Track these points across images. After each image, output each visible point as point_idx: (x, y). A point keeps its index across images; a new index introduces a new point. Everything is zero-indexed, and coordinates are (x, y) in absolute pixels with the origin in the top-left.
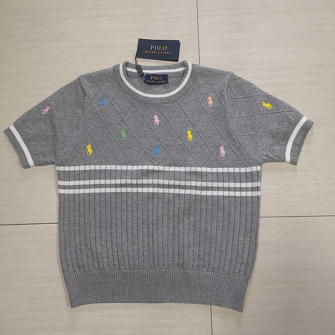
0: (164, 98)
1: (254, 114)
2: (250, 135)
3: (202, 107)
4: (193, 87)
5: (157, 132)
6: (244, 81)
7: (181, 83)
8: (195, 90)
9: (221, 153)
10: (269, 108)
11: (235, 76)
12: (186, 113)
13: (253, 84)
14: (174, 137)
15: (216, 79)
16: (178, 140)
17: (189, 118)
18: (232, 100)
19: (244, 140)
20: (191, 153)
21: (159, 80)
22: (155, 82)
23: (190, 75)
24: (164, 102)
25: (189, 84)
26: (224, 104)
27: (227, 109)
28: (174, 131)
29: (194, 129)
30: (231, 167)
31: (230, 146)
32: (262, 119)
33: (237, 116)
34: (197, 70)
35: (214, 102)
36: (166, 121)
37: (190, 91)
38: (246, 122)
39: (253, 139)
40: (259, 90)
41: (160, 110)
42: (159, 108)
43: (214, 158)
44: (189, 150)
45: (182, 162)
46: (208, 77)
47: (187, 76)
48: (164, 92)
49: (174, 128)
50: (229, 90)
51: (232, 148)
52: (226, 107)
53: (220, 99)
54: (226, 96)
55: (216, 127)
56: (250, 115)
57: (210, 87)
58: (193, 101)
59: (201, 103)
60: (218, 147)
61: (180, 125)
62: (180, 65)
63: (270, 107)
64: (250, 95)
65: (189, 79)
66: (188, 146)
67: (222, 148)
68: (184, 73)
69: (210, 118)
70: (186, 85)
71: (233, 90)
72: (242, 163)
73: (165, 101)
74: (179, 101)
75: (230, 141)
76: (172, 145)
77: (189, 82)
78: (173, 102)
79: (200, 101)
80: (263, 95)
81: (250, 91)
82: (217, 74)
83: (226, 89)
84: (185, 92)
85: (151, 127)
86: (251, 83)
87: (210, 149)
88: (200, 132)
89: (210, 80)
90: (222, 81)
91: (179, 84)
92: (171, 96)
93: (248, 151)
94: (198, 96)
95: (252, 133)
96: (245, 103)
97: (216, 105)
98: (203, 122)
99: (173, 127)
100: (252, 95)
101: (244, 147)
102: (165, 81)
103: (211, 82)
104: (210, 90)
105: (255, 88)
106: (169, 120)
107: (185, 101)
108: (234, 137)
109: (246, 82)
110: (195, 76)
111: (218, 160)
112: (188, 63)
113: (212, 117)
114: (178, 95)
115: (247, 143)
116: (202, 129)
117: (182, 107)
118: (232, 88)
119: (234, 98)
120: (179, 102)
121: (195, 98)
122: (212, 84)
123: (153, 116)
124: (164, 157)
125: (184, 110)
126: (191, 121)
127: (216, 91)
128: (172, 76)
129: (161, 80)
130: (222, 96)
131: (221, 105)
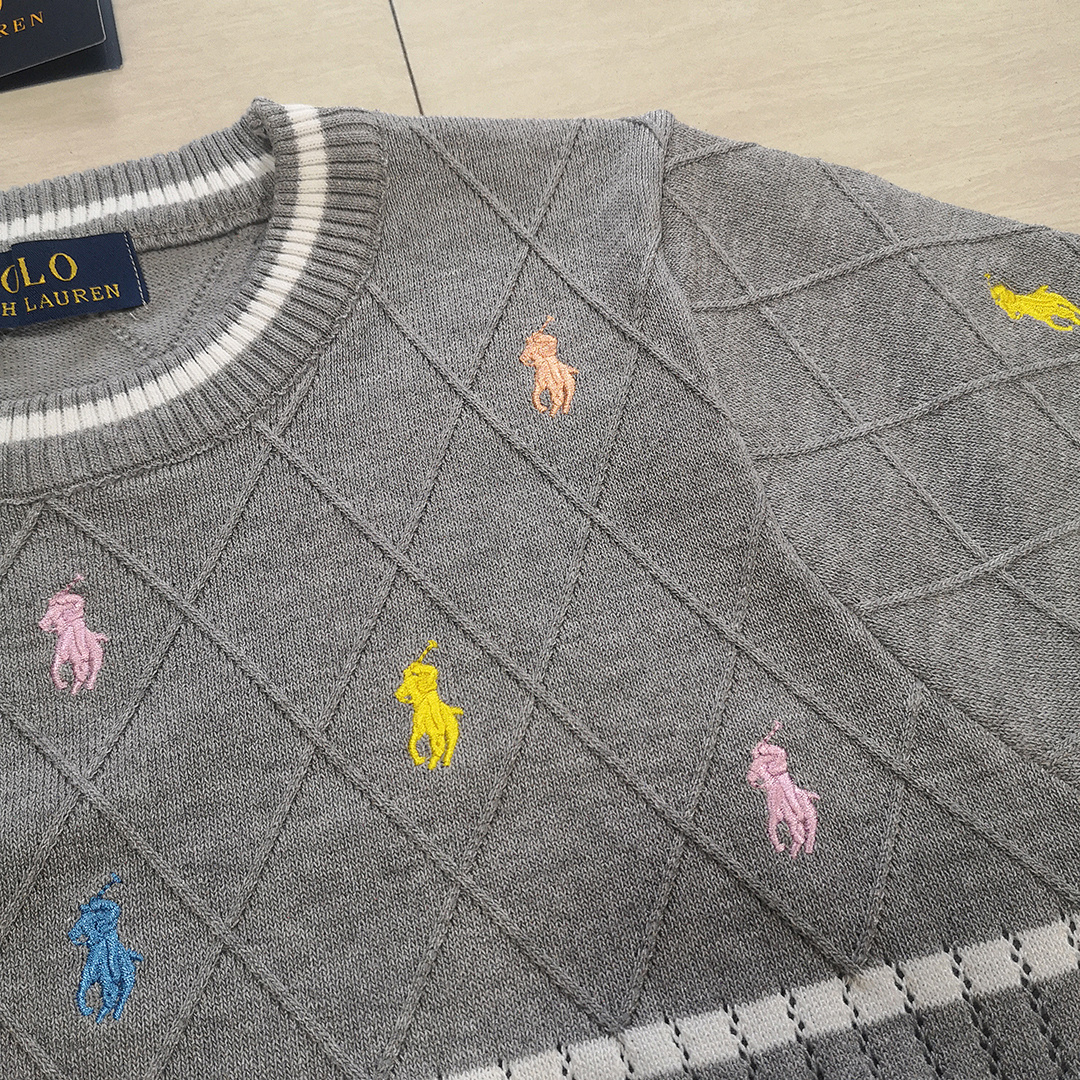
0: (123, 425)
1: (954, 391)
2: (991, 577)
3: (489, 435)
4: (374, 288)
5: (85, 753)
6: (788, 163)
7: (257, 277)
8: (392, 308)
9: (776, 813)
10: (1058, 321)
11: (699, 139)
12: (356, 515)
13: (858, 174)
14: (268, 768)
15: (549, 188)
16: (321, 787)
17: (397, 553)
18: (731, 320)
19: (950, 643)
20: (481, 894)
21: (53, 285)
22: (20, 308)
23: (321, 199)
24: (120, 459)
25: (337, 274)
26: (676, 364)
27: (713, 391)
28: (260, 700)
29: (461, 645)
30: (919, 951)
31: (840, 719)
32: (1045, 422)
33: (817, 441)
34: (372, 151)
35: (587, 368)
36: (172, 627)
37: (356, 323)
38: (913, 477)
39: (1032, 615)
40: (925, 206)
41: (102, 536)
42: (83, 521)
43: (724, 892)
44: (447, 861)
45: (403, 1021)
46: (485, 190)
47: (298, 210)
48: (115, 381)
49: (262, 677)
50: (686, 247)
51: (866, 741)
52: (702, 377)
53: (632, 329)
54: (677, 293)
55: (664, 574)
56: (922, 406)
57: (517, 265)
58: (399, 395)
59: (475, 397)
60: (729, 756)
61: (321, 637)
62: (227, 147)
63: (1064, 314)
64: (872, 256)
65: (324, 233)
66: (428, 824)
67: (768, 767)
68: (267, 199)
69: (588, 507)
70: (311, 281)
71: (714, 243)
72: (1013, 872)
73: (138, 449)
74: (262, 426)
75: (828, 680)
76: (260, 855)
77: (325, 250)
78: (216, 442)
79: (462, 385)
80: (972, 236)
81: (858, 224)
82: (548, 154)
83: (653, 243)
84: (312, 336)
85: (19, 717)
86: (842, 171)
87: (659, 801)
88: (525, 657)
89: (505, 211)
90: (608, 197)
91: (247, 286)
92: (186, 399)
93: (1029, 734)
94: (432, 353)
95: (1001, 559)
96: (840, 323)
97: (609, 389)
98: (530, 554)
99: (254, 667)
100: (889, 250)
101: (981, 708)
102: (113, 290)
103: (518, 225)
104: (528, 282)
105: (892, 200)
106: (200, 615)
107: (320, 413)
108: (856, 630)
109: (802, 166)
110: (369, 203)
111: (773, 896)
112: (287, 107)
113: (595, 491)
114: (247, 378)
115: (991, 660)
116: (538, 623)
117: (308, 468)
118: (705, 228)
119: (743, 300)
120: (273, 434)
121: (408, 375)
122: (528, 233)
123: (34, 604)
124: (186, 1007)
125: (330, 489)
126: (419, 574)
127: (579, 285)
128: (170, 239)
129: (69, 286)
130: (642, 300)
131: (649, 373)
